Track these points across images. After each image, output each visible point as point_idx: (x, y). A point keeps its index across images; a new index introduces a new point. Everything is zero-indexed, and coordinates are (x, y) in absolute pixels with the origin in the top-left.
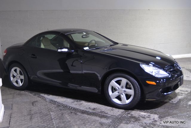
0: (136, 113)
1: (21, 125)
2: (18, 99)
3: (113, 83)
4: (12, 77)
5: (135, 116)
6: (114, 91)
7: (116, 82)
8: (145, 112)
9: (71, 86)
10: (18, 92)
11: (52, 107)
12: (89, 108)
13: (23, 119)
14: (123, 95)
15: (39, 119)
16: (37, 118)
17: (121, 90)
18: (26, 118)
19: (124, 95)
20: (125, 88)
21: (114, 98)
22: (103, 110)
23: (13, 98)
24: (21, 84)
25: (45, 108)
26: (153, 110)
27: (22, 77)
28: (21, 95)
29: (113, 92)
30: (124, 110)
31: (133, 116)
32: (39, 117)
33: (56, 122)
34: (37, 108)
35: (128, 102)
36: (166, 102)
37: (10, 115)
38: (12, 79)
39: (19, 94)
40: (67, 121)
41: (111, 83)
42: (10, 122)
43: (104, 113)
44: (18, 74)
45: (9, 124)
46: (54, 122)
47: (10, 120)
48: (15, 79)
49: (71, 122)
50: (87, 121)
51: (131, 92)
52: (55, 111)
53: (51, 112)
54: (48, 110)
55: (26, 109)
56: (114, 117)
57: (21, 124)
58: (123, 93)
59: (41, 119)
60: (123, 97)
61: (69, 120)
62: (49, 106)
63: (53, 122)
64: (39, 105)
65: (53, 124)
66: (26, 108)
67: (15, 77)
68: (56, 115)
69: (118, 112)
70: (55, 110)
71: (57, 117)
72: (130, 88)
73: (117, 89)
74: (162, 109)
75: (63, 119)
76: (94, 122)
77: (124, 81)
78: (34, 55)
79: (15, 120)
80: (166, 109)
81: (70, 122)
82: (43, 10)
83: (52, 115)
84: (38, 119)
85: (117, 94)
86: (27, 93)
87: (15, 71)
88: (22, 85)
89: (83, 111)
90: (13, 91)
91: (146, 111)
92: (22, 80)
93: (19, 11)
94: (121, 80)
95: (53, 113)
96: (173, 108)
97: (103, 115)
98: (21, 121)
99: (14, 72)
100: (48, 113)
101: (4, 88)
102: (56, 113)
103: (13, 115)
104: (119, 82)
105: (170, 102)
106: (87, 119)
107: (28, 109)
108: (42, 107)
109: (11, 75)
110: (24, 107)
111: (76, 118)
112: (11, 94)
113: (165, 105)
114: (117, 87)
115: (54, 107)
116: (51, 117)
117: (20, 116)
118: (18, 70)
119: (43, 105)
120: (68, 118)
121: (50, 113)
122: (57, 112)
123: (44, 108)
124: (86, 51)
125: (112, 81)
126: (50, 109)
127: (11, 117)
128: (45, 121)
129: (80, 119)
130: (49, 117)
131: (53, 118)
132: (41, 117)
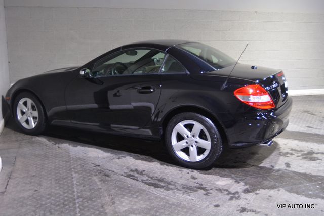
1: (24, 190)
2: (27, 149)
5: (206, 187)
11: (77, 166)
13: (27, 182)
15: (53, 183)
16: (50, 181)
18: (32, 180)
23: (19, 148)
25: (66, 166)
28: (32, 143)
31: (202, 186)
32: (53, 180)
33: (78, 189)
34: (53, 165)
37: (9, 174)
39: (29, 142)
40: (95, 188)
42: (7, 184)
45: (6, 188)
46: (75, 190)
47: (8, 181)
49: (102, 190)
50: (127, 191)
52: (80, 172)
53: (73, 173)
54: (69, 169)
55: (36, 167)
57: (23, 188)
59: (56, 183)
61: (100, 187)
62: (72, 164)
63: (74, 188)
64: (57, 161)
65: (74, 192)
66: (36, 164)
68: (80, 177)
70: (81, 169)
71: (81, 182)
74: (253, 179)
76: (138, 192)
79: (16, 182)
80: (259, 178)
81: (100, 191)
82: (77, 8)
83: (75, 177)
84: (51, 183)
86: (43, 140)
90: (21, 136)
95: (77, 174)
97: (157, 183)
98: (24, 185)
100: (69, 175)
101: (8, 130)
102: (81, 175)
103: (14, 175)
106: (129, 187)
107: (39, 165)
108: (61, 164)
110: (33, 162)
111: (111, 185)
112: (17, 141)
115: (80, 165)
116: (73, 181)
117: (24, 177)
119: (63, 161)
120: (99, 183)
121: (72, 175)
122: (84, 173)
123: (64, 165)
126: (73, 168)
127: (9, 178)
128: (61, 186)
129: (118, 186)
130: (69, 181)
131: (75, 182)
132: (57, 180)
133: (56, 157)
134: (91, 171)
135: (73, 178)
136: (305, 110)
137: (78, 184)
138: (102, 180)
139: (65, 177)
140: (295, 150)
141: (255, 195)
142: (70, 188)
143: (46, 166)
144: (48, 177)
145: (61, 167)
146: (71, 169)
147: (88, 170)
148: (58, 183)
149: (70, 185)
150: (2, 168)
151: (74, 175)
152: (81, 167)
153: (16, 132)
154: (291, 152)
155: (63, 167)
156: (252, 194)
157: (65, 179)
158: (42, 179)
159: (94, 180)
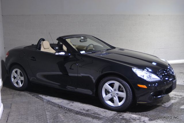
0: (127, 115)
2: (18, 99)
3: (107, 85)
4: (13, 78)
5: (126, 118)
6: (107, 93)
7: (110, 85)
8: (136, 115)
9: (69, 88)
10: (18, 92)
11: (49, 108)
12: (84, 109)
13: (20, 118)
14: (115, 97)
15: (35, 118)
16: (33, 117)
17: (114, 92)
18: (23, 117)
19: (117, 97)
20: (117, 91)
21: (107, 101)
22: (96, 112)
23: (13, 98)
24: (21, 85)
25: (42, 108)
26: (145, 113)
27: (22, 78)
28: (20, 95)
29: (106, 95)
30: (116, 112)
31: (124, 118)
32: (35, 116)
33: (50, 121)
34: (34, 108)
35: (120, 104)
36: (159, 106)
37: (8, 114)
38: (13, 79)
39: (18, 95)
40: (60, 120)
41: (104, 86)
42: (7, 120)
43: (97, 114)
44: (18, 76)
45: (7, 122)
47: (8, 118)
48: (16, 80)
49: (65, 121)
50: (80, 121)
51: (123, 95)
52: (50, 112)
53: (46, 112)
55: (24, 109)
56: (106, 118)
58: (116, 96)
60: (116, 99)
61: (63, 120)
62: (45, 107)
63: (47, 121)
64: (36, 105)
66: (24, 107)
67: (16, 79)
68: (51, 114)
69: (110, 114)
71: (51, 117)
72: (122, 91)
73: (110, 91)
75: (57, 119)
76: (86, 122)
77: (117, 84)
78: (34, 58)
79: (13, 118)
83: (48, 114)
84: (34, 118)
85: (110, 96)
86: (26, 93)
87: (16, 72)
89: (77, 111)
90: (14, 91)
91: (137, 113)
92: (22, 81)
93: (22, 15)
94: (114, 83)
95: (49, 113)
96: (164, 112)
97: (96, 116)
98: (17, 119)
100: (44, 113)
101: (5, 88)
102: (51, 113)
103: (11, 114)
104: (112, 85)
105: (163, 105)
106: (80, 119)
107: (25, 108)
108: (39, 107)
109: (12, 76)
110: (22, 106)
111: (70, 118)
112: (11, 94)
113: (157, 108)
114: (110, 90)
115: (50, 107)
117: (17, 115)
118: (19, 71)
119: (40, 105)
120: (62, 118)
121: (46, 113)
122: (53, 112)
123: (41, 108)
124: (83, 55)
125: (106, 84)
126: (46, 109)
127: (9, 116)
128: (40, 120)
129: (74, 119)
130: (44, 117)
131: (48, 117)
132: (37, 116)
133: (36, 103)
134: (57, 110)
135: (46, 115)
136: (181, 72)
137: (50, 118)
138: (64, 116)
139: (42, 114)
140: (177, 95)
141: (156, 122)
142: (45, 121)
143: (30, 108)
144: (32, 115)
145: (39, 109)
146: (45, 110)
147: (56, 110)
148: (38, 118)
149: (45, 119)
150: (4, 110)
151: (47, 113)
152: (51, 109)
153: (10, 89)
154: (175, 96)
155: (40, 108)
156: (154, 121)
157: (42, 115)
158: (28, 116)
159: (59, 116)
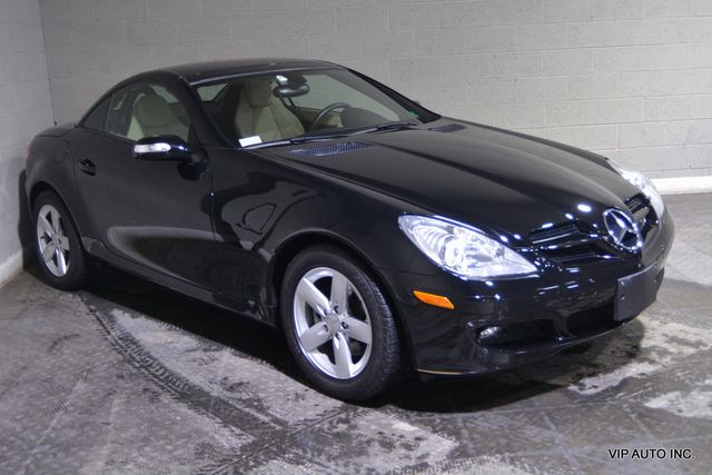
4: (43, 240)
12: (225, 379)
14: (339, 338)
17: (335, 318)
19: (343, 340)
20: (346, 313)
21: (312, 351)
24: (65, 269)
27: (66, 243)
35: (355, 369)
38: (42, 245)
43: (255, 407)
44: (56, 231)
48: (51, 249)
56: (278, 428)
58: (340, 334)
67: (51, 243)
78: (91, 164)
85: (322, 333)
87: (49, 218)
88: (67, 272)
92: (66, 255)
99: (47, 222)
105: (573, 388)
109: (40, 234)
114: (321, 307)
118: (55, 215)
125: (304, 279)
